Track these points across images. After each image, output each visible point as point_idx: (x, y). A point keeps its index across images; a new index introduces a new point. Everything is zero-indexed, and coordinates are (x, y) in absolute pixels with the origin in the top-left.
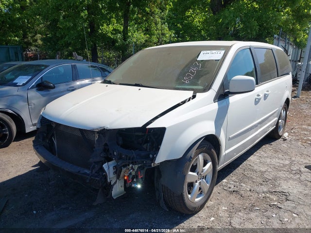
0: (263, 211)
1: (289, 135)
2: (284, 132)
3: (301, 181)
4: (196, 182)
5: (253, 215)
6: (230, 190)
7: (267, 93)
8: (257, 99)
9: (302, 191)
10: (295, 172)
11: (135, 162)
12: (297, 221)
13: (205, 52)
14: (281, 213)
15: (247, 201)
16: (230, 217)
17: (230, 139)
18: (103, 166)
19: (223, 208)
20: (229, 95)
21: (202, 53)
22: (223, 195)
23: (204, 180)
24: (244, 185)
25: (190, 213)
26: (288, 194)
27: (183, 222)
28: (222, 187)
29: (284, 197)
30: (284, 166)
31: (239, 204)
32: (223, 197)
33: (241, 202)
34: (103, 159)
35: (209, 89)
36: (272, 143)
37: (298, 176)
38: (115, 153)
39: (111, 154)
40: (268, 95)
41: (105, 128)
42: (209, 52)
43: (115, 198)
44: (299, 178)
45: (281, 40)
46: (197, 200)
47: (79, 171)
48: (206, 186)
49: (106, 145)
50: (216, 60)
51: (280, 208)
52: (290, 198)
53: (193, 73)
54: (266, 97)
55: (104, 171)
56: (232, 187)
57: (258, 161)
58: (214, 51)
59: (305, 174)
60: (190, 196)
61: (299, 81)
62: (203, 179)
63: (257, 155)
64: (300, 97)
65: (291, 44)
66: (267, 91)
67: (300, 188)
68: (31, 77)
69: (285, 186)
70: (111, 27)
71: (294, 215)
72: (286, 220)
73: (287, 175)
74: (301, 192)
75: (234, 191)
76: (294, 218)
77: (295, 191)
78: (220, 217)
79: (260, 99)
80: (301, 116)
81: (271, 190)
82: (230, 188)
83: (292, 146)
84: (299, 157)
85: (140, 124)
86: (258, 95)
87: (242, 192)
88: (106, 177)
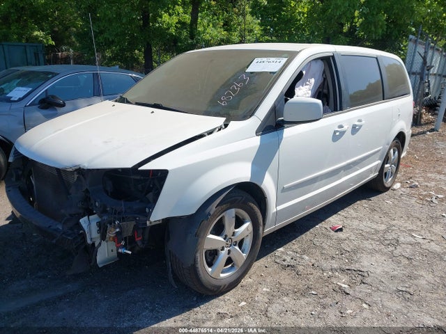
0: (321, 296)
1: (402, 186)
2: (394, 182)
3: (392, 256)
4: (223, 249)
5: (303, 301)
6: (285, 263)
7: (357, 123)
8: (337, 131)
9: (389, 271)
10: (388, 242)
11: (123, 218)
12: (366, 314)
13: (259, 59)
14: (346, 302)
15: (303, 282)
16: (270, 302)
17: (284, 190)
18: (81, 221)
19: (265, 289)
20: (286, 126)
21: (256, 60)
22: (270, 270)
23: (237, 248)
24: (307, 258)
25: (210, 294)
26: (366, 275)
27: (199, 306)
28: (273, 258)
29: (359, 278)
30: (377, 232)
31: (289, 285)
32: (269, 274)
33: (293, 283)
34: (81, 211)
35: (251, 116)
36: (372, 199)
37: (391, 248)
38: (97, 204)
39: (92, 204)
40: (361, 126)
41: (82, 167)
42: (265, 59)
43: (100, 266)
44: (392, 252)
45: (420, 43)
46: (222, 275)
47: (50, 227)
48: (241, 256)
49: (87, 191)
50: (271, 73)
51: (348, 294)
52: (368, 280)
53: (234, 91)
54: (355, 129)
55: (80, 227)
56: (288, 259)
57: (340, 223)
58: (272, 59)
59: (403, 246)
60: (210, 270)
61: (439, 107)
62: (235, 245)
63: (343, 214)
64: (440, 130)
65: (438, 50)
66: (360, 121)
67: (389, 266)
68: (31, 89)
69: (366, 262)
70: (175, 19)
71: (364, 305)
72: (349, 311)
73: (376, 246)
74: (387, 273)
75: (288, 266)
76: (362, 310)
77: (378, 271)
78: (255, 302)
79: (344, 132)
80: (432, 158)
81: (344, 267)
82: (284, 261)
83: (401, 204)
84: (404, 219)
85: (129, 164)
86: (341, 127)
87: (300, 268)
88: (83, 236)
